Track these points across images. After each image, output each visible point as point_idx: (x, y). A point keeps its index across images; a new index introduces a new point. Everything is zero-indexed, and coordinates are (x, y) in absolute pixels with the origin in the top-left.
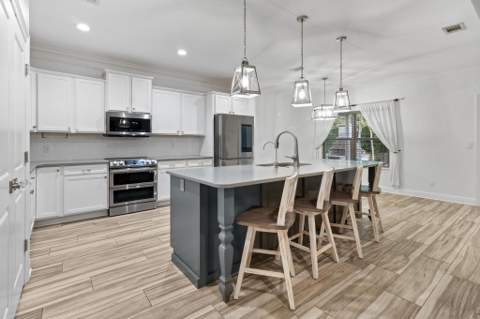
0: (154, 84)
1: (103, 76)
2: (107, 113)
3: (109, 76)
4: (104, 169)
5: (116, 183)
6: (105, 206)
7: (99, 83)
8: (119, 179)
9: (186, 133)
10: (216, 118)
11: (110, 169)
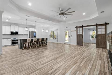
0: (19, 27)
1: (10, 26)
2: (11, 31)
3: (11, 26)
4: (10, 39)
5: (12, 41)
6: (10, 44)
7: (10, 27)
8: (13, 41)
9: (24, 34)
10: (29, 32)
11: (11, 39)
